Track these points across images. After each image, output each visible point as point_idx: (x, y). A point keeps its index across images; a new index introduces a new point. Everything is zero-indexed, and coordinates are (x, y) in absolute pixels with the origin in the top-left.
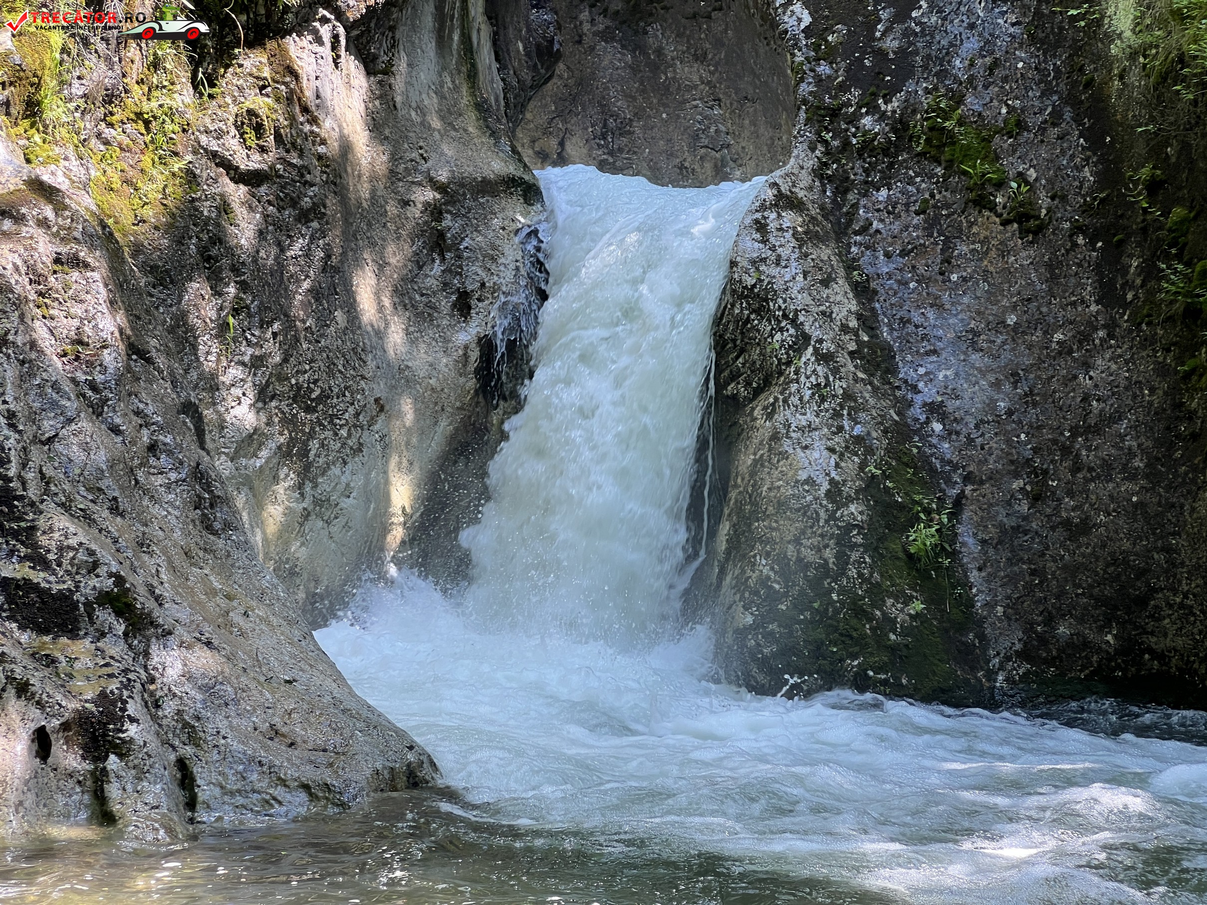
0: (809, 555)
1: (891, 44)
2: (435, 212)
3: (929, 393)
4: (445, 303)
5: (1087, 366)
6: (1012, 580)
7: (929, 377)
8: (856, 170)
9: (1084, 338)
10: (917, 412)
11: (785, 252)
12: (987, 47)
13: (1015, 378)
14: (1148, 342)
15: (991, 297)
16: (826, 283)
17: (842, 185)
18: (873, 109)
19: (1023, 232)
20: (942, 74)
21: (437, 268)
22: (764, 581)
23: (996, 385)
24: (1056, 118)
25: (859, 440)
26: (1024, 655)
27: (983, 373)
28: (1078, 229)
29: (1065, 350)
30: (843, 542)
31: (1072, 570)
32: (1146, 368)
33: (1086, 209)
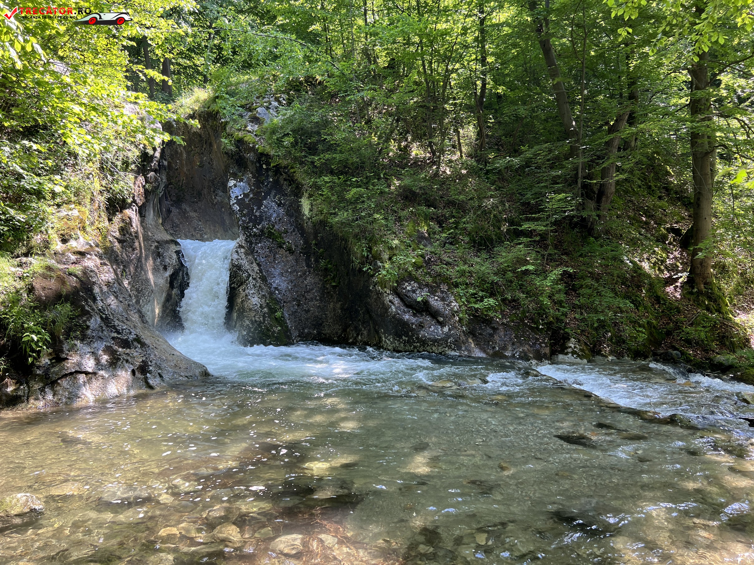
0: (257, 319)
1: (258, 214)
2: (157, 247)
3: (274, 285)
4: (161, 268)
5: (306, 279)
6: (295, 322)
7: (274, 282)
8: (253, 240)
9: (305, 274)
10: (273, 289)
11: (243, 257)
12: (278, 216)
13: (292, 282)
14: (317, 275)
15: (285, 266)
16: (252, 263)
17: (251, 243)
18: (256, 227)
19: (290, 253)
20: (270, 221)
21: (159, 260)
22: (248, 325)
23: (288, 283)
24: (294, 231)
25: (263, 295)
26: (299, 336)
27: (285, 281)
28: (301, 253)
29: (301, 276)
30: (264, 317)
31: (307, 319)
32: (317, 280)
33: (302, 249)
